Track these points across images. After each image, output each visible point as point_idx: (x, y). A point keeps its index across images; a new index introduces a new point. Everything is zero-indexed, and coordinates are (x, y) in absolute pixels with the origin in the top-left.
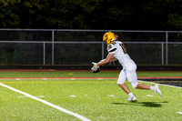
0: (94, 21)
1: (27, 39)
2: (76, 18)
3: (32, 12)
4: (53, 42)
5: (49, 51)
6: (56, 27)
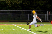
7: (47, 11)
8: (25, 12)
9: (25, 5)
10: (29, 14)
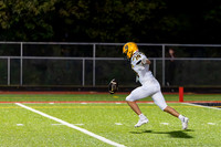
0: (144, 33)
1: (63, 55)
2: (122, 29)
3: (69, 22)
4: (94, 58)
5: (89, 70)
6: (98, 39)
7: (163, 45)
8: (67, 52)
9: (69, 18)
10: (84, 59)
